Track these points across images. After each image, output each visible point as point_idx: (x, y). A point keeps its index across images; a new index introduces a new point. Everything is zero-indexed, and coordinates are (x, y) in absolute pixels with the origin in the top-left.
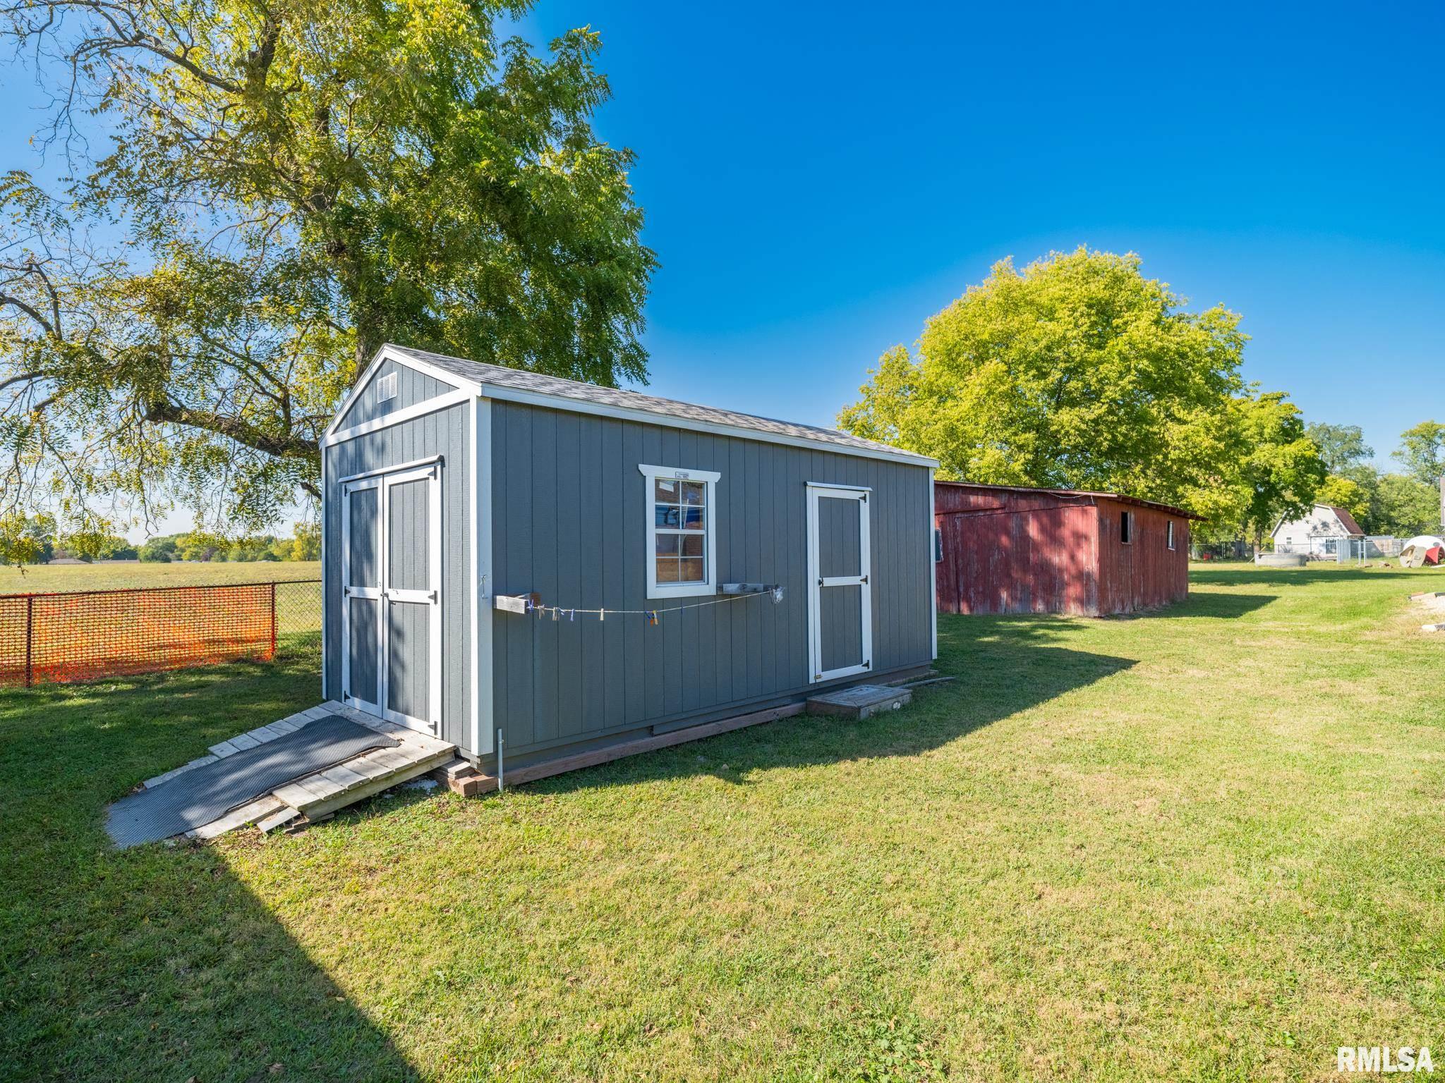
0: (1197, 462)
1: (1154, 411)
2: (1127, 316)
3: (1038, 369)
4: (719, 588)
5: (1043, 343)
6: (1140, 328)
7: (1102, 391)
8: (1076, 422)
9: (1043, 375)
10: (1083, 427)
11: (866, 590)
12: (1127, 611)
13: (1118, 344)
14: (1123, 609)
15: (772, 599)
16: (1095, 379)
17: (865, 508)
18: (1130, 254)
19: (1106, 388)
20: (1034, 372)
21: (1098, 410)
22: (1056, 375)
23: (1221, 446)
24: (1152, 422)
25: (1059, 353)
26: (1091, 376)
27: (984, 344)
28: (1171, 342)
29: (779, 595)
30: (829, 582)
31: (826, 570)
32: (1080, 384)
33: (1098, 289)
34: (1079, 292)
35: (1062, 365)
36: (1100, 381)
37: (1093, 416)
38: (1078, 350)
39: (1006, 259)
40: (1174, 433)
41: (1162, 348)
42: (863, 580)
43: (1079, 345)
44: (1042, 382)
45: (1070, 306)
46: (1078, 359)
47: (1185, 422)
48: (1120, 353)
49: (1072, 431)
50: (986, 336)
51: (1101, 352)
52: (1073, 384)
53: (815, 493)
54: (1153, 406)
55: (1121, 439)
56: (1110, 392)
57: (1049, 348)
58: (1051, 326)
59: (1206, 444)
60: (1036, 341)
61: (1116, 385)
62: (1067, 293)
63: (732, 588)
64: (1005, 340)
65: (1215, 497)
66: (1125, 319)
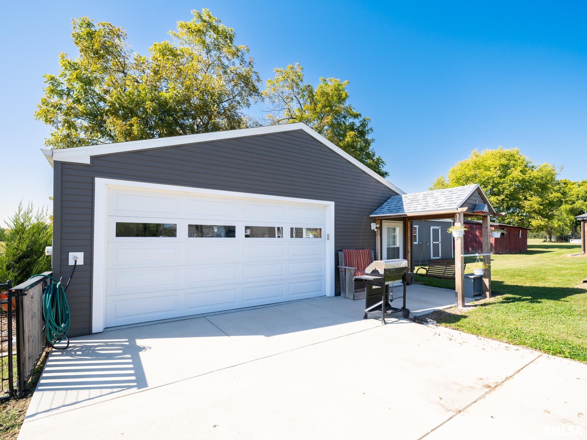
0: (535, 211)
1: (521, 197)
2: (513, 169)
3: (484, 185)
4: (418, 243)
5: (486, 178)
6: (515, 173)
7: (503, 192)
8: (496, 200)
9: (486, 187)
10: (498, 202)
11: (440, 245)
12: (503, 253)
13: (509, 177)
14: (502, 252)
15: (427, 245)
16: (501, 188)
17: (440, 230)
18: (516, 148)
19: (505, 190)
20: (483, 186)
21: (502, 197)
22: (490, 187)
23: (542, 207)
24: (520, 200)
25: (491, 181)
26: (500, 187)
27: (468, 177)
28: (527, 177)
29: (428, 244)
30: (434, 243)
31: (433, 241)
32: (497, 189)
33: (504, 161)
34: (497, 163)
35: (491, 184)
36: (504, 189)
37: (501, 199)
38: (497, 180)
39: (476, 149)
40: (526, 204)
41: (523, 179)
42: (439, 242)
43: (497, 178)
44: (485, 189)
45: (494, 167)
46: (496, 182)
47: (530, 200)
48: (510, 180)
49: (494, 203)
50: (469, 176)
51: (504, 179)
52: (495, 189)
53: (432, 228)
54: (521, 195)
55: (510, 205)
56: (506, 192)
57: (488, 179)
58: (488, 173)
59: (536, 207)
60: (484, 177)
61: (508, 190)
62: (493, 163)
63: (420, 243)
64: (475, 176)
65: (539, 222)
66: (512, 170)
